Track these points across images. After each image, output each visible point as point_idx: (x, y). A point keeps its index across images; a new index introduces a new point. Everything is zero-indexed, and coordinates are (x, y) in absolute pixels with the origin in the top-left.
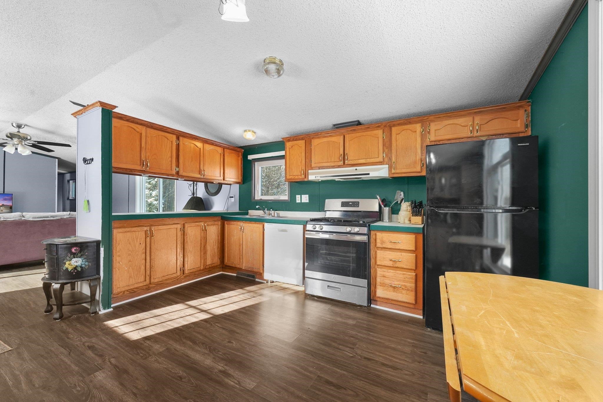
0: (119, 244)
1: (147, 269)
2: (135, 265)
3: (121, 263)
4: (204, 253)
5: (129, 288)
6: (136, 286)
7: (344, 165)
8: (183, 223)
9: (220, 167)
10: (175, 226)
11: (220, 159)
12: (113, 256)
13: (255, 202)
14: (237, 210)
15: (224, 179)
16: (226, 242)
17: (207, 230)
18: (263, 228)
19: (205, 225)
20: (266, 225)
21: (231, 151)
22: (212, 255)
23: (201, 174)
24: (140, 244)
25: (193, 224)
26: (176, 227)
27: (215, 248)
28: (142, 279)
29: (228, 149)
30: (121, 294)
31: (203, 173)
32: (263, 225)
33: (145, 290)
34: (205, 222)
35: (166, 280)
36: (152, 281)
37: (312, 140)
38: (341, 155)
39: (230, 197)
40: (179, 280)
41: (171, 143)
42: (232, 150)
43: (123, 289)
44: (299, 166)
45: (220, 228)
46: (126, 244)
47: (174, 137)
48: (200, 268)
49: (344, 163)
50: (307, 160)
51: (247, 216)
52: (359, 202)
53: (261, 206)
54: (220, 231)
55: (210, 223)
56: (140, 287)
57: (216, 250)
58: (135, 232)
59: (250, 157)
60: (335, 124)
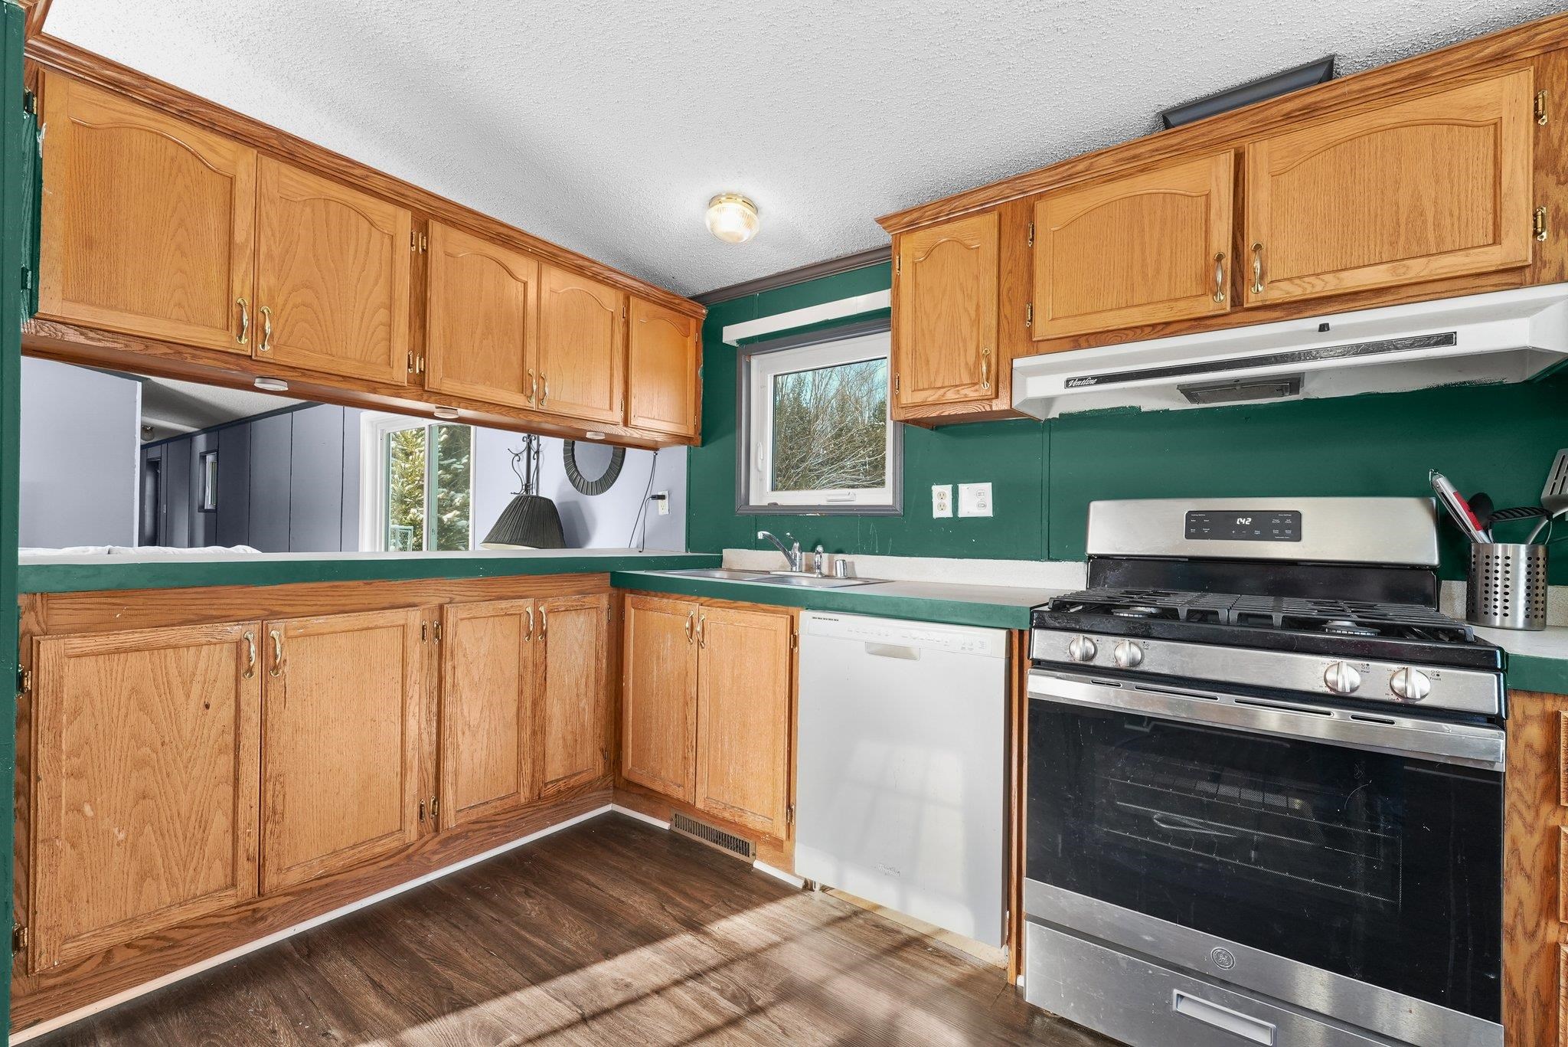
0: (76, 713)
1: (241, 825)
2: (174, 810)
3: (87, 809)
4: (534, 733)
5: (136, 933)
6: (178, 916)
7: (1241, 311)
8: (436, 601)
9: (611, 369)
10: (397, 616)
11: (612, 336)
12: (38, 779)
13: (748, 515)
14: (677, 547)
15: (626, 422)
16: (631, 681)
17: (549, 634)
18: (792, 632)
19: (542, 609)
20: (807, 619)
21: (655, 307)
22: (569, 737)
23: (529, 395)
24: (207, 706)
25: (486, 608)
26: (402, 622)
27: (584, 709)
28: (218, 874)
29: (646, 298)
30: (88, 967)
31: (535, 387)
32: (792, 618)
33: (233, 925)
34: (539, 599)
35: (349, 868)
36: (271, 880)
37: (1040, 206)
38: (1220, 258)
39: (655, 497)
40: (416, 858)
41: (387, 241)
42: (661, 305)
43: (101, 944)
44: (964, 341)
45: (605, 623)
46: (123, 710)
47: (404, 221)
48: (515, 798)
49: (1237, 301)
50: (1007, 310)
51: (718, 576)
52: (1297, 516)
53: (778, 532)
54: (604, 636)
55: (561, 603)
56: (204, 917)
57: (588, 717)
58: (175, 647)
59: (732, 334)
60: (1169, 103)
